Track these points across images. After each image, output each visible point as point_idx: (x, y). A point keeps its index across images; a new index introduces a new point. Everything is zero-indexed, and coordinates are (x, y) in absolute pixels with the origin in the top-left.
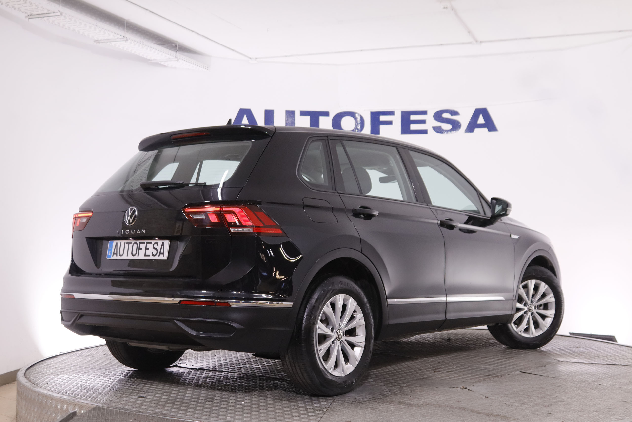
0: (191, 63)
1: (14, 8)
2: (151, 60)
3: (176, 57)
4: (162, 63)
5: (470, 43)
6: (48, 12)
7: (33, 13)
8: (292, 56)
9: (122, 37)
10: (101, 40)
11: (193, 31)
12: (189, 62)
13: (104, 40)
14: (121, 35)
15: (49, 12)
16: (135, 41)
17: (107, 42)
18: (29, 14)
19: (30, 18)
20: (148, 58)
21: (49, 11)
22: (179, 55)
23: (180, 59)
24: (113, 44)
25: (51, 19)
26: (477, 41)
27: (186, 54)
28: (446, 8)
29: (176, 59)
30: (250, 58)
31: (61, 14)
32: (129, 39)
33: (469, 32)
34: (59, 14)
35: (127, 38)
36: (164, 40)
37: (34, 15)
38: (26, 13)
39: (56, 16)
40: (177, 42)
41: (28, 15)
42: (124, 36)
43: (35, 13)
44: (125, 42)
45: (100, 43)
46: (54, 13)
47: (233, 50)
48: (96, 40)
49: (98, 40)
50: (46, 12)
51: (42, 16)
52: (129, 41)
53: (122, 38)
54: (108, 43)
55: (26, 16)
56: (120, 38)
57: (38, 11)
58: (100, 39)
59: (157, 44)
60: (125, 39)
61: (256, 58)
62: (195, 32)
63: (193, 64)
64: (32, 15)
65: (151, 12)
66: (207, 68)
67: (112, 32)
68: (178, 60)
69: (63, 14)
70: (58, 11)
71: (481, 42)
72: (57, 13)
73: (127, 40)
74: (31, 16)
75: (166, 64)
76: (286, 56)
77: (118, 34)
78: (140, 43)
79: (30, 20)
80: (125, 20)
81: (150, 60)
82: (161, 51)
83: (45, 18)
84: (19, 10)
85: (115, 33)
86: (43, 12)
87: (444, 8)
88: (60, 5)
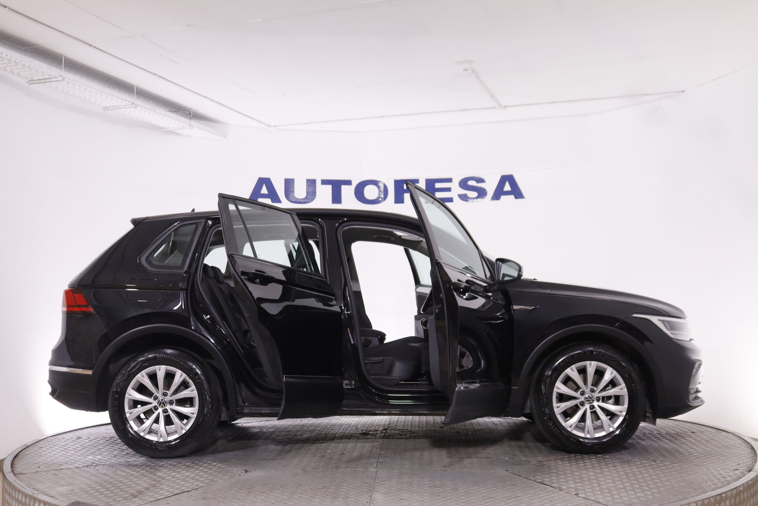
0: (207, 131)
1: (13, 73)
2: (165, 128)
3: (190, 125)
4: (177, 131)
5: (494, 108)
6: (49, 77)
7: (33, 78)
8: (311, 123)
9: (131, 103)
10: (110, 107)
11: (206, 97)
12: (204, 130)
13: (113, 107)
14: (129, 102)
15: (51, 77)
16: (145, 108)
17: (116, 109)
18: (30, 79)
19: (31, 84)
20: (161, 126)
21: (50, 75)
22: (193, 122)
23: (195, 127)
24: (122, 110)
25: (54, 84)
26: (500, 106)
27: (202, 122)
28: (466, 70)
29: (190, 127)
30: (269, 126)
31: (63, 79)
32: (139, 105)
33: (492, 96)
34: (61, 78)
35: (136, 104)
36: (177, 107)
37: (35, 80)
38: (27, 78)
39: (58, 81)
40: (191, 109)
41: (29, 81)
42: (133, 103)
43: (36, 78)
44: (134, 108)
45: (108, 110)
46: (55, 77)
47: (250, 117)
48: (104, 107)
49: (106, 107)
50: (47, 77)
51: (44, 81)
52: (139, 108)
53: (131, 105)
54: (118, 110)
55: (27, 82)
56: (129, 105)
57: (39, 76)
58: (108, 105)
59: (170, 111)
60: (134, 106)
61: (275, 126)
62: (209, 99)
63: (209, 132)
64: (33, 80)
65: (160, 77)
66: (224, 137)
67: (120, 98)
68: (192, 128)
69: (66, 79)
70: (60, 76)
71: (505, 107)
72: (59, 77)
73: (136, 107)
74: (32, 82)
75: (181, 132)
76: (306, 123)
77: (126, 101)
78: (151, 110)
79: (30, 85)
80: (134, 86)
81: (163, 128)
82: (174, 119)
83: (47, 84)
84: (19, 75)
85: (123, 99)
86: (44, 77)
87: (464, 70)
88: (62, 69)
